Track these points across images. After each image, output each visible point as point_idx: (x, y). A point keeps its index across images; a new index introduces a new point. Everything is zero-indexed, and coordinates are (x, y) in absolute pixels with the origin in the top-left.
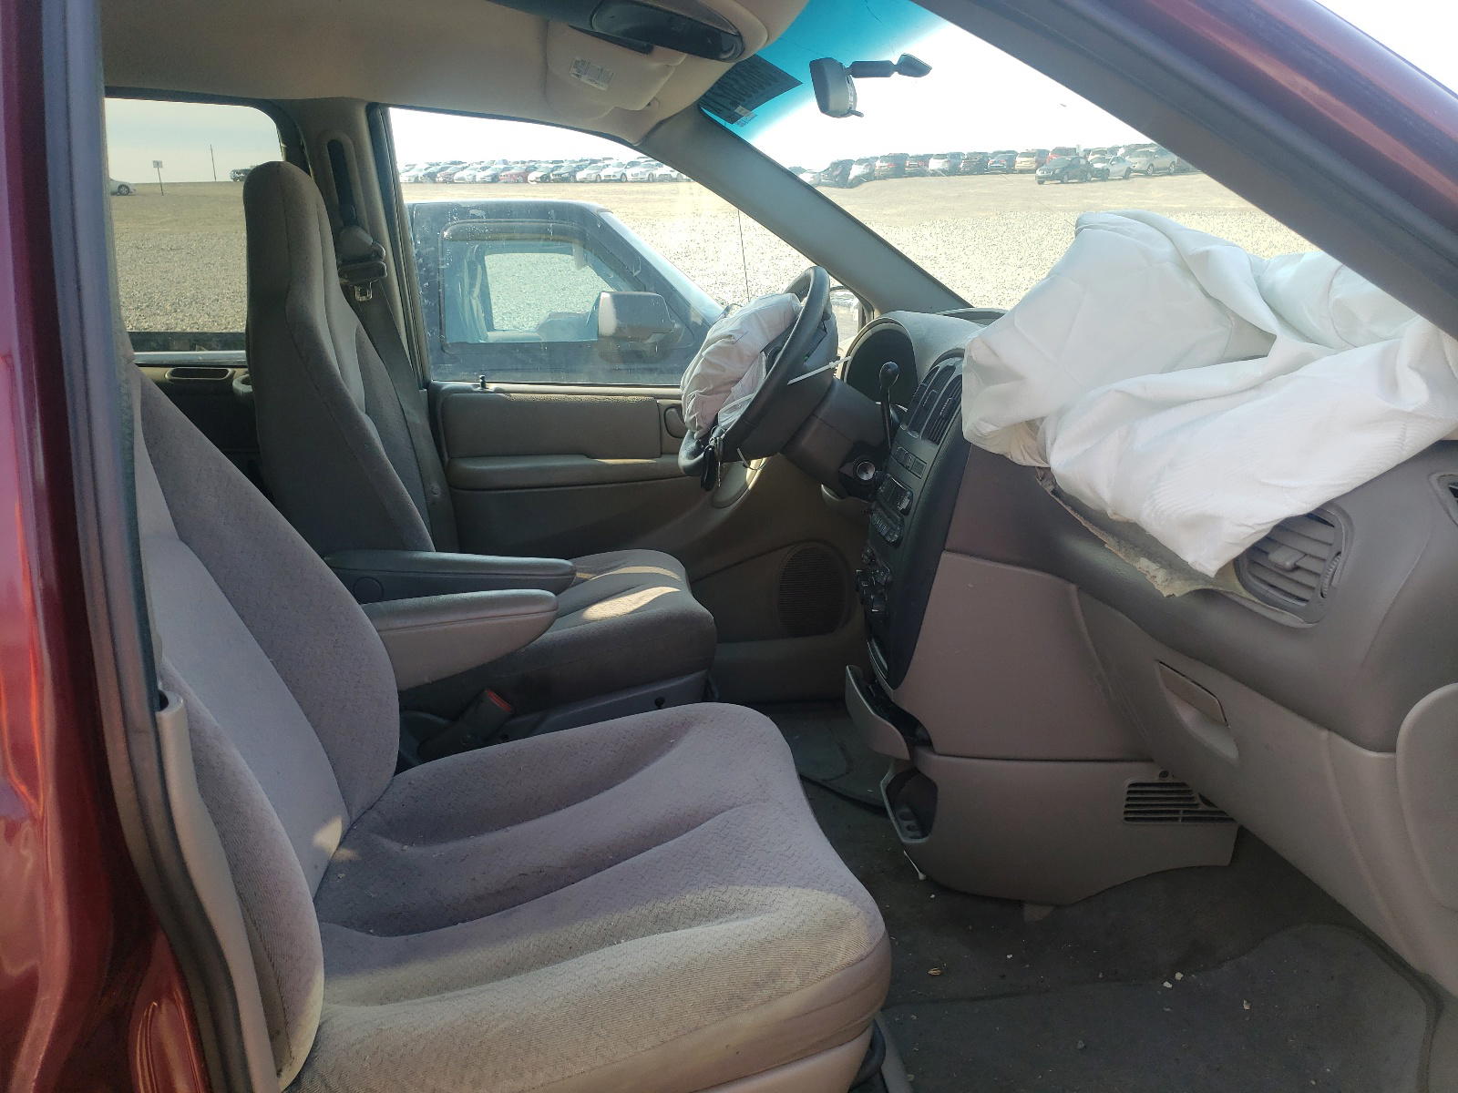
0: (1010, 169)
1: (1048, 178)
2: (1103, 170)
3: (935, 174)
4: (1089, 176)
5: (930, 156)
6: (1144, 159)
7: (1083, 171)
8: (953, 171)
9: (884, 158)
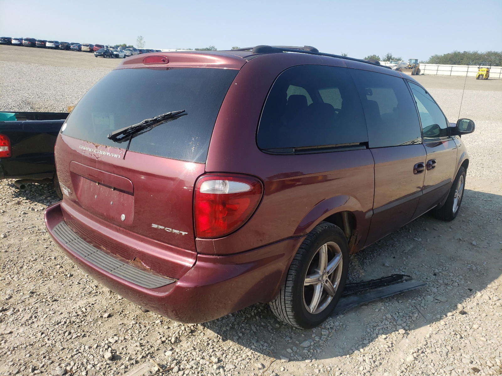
0: (80, 50)
1: (99, 55)
2: (117, 54)
3: (49, 48)
4: (113, 56)
5: (46, 41)
6: (129, 52)
7: (110, 54)
8: (57, 48)
9: (26, 40)
